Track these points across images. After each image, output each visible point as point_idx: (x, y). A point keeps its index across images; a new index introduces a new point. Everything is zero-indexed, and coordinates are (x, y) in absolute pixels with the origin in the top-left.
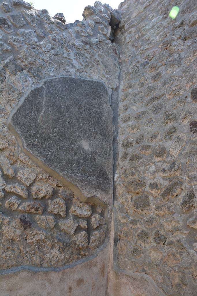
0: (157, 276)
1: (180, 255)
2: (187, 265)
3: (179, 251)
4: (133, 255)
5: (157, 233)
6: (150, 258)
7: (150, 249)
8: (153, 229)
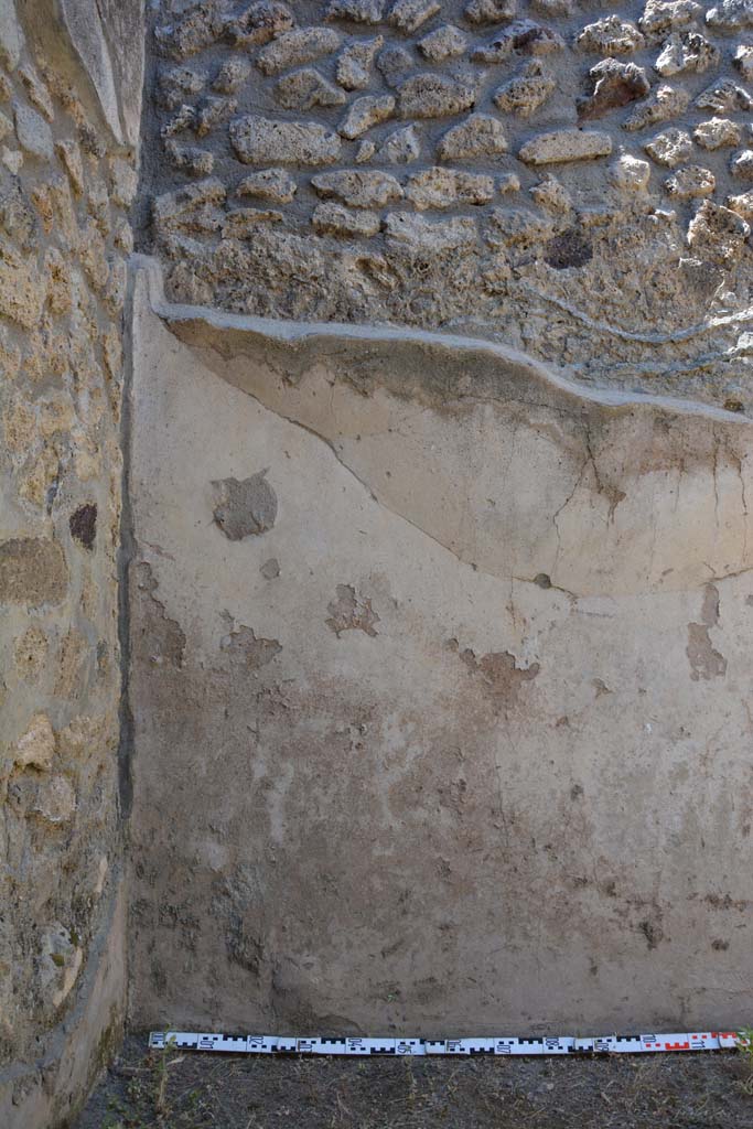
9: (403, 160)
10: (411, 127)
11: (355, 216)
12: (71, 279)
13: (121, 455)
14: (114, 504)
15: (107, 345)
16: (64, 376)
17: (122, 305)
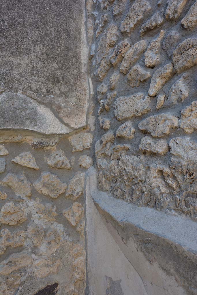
9: (180, 100)
10: (182, 77)
11: (156, 143)
12: (28, 206)
13: (85, 252)
14: (79, 273)
15: (66, 216)
16: (25, 244)
17: (80, 193)
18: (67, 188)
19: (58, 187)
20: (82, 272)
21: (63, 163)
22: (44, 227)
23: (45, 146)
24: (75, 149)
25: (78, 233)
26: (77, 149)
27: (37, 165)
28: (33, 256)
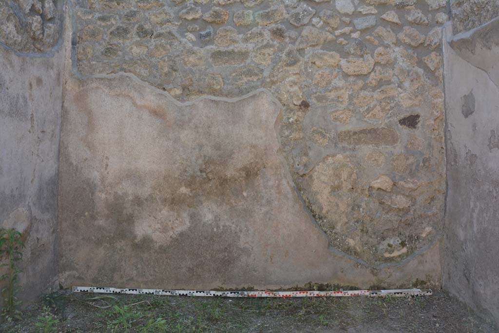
0: (142, 71)
1: (170, 45)
2: (178, 53)
3: (169, 41)
4: (106, 55)
5: (141, 28)
6: (131, 54)
7: (131, 45)
8: (134, 24)
12: (394, 51)
13: (443, 94)
14: (438, 112)
15: (426, 61)
16: (393, 80)
17: (437, 44)
18: (426, 39)
19: (418, 38)
20: (441, 111)
21: (421, 19)
22: (407, 69)
23: (405, 6)
24: (431, 7)
25: (437, 78)
26: (433, 7)
27: (400, 20)
28: (399, 89)
